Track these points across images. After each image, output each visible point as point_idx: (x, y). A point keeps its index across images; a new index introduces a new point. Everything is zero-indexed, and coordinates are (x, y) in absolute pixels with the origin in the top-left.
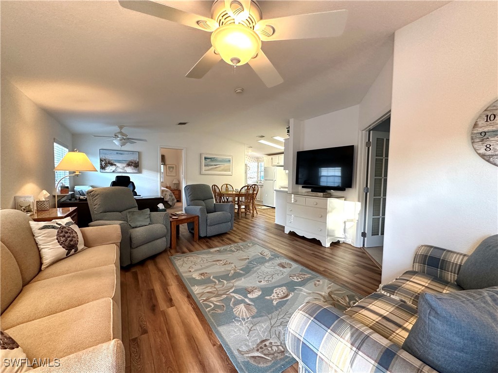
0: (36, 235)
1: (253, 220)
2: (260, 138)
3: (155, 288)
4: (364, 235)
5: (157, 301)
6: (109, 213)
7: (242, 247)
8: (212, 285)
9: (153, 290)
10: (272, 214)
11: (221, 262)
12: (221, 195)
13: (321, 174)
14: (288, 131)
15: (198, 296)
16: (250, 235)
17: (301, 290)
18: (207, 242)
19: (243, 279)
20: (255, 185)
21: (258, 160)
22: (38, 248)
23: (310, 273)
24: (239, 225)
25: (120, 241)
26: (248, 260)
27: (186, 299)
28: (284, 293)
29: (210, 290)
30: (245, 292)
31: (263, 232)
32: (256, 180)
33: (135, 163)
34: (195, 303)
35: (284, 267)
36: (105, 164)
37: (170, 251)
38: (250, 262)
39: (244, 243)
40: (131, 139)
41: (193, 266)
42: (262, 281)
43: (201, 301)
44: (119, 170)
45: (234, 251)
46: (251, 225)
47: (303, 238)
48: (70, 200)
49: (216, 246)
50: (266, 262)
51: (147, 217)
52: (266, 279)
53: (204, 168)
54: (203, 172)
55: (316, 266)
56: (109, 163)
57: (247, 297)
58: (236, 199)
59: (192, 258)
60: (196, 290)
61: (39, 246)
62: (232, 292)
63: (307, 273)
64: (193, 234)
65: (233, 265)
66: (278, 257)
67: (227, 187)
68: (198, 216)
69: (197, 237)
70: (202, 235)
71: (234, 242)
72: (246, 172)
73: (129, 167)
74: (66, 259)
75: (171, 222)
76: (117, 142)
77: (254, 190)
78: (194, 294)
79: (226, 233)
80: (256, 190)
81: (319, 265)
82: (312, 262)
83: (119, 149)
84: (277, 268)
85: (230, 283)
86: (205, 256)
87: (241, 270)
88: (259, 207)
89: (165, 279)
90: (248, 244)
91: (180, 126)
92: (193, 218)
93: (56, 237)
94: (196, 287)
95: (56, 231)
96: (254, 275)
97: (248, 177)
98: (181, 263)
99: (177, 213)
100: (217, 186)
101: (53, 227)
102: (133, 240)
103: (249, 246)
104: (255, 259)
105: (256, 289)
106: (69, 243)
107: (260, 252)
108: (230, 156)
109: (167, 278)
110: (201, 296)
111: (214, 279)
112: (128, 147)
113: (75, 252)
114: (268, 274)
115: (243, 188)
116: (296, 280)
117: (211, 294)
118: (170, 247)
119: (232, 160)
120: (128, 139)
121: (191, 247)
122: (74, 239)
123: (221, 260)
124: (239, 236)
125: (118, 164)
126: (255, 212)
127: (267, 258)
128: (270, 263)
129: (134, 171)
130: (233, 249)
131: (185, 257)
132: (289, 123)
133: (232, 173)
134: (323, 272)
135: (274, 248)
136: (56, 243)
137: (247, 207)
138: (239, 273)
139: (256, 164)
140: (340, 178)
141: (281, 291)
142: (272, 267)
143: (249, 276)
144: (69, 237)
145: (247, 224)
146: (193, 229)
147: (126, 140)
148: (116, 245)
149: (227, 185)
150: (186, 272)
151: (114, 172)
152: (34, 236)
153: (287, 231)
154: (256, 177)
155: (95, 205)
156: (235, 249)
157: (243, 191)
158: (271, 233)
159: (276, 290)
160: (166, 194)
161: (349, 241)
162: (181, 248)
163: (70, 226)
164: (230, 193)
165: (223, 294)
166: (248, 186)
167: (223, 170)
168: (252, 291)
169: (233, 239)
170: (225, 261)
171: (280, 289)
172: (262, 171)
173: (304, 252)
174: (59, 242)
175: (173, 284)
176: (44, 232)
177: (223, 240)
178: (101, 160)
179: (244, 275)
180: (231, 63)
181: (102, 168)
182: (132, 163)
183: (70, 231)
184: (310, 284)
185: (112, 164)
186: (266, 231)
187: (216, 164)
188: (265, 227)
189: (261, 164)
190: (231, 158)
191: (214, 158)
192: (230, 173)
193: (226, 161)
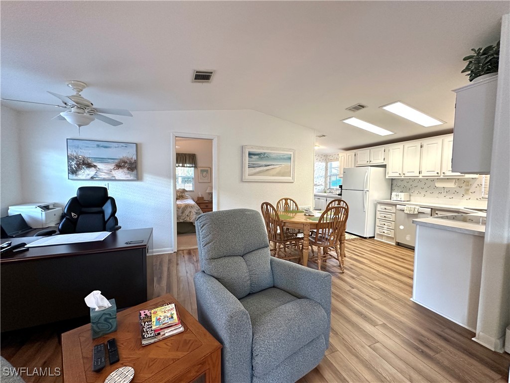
2: (351, 113)
21: (326, 158)
32: (322, 187)
33: (131, 164)
36: (76, 165)
44: (103, 176)
53: (247, 171)
54: (247, 177)
56: (84, 164)
67: (286, 203)
73: (120, 170)
83: (102, 139)
100: (270, 204)
108: (290, 150)
119: (294, 157)
125: (100, 166)
129: (129, 177)
133: (293, 178)
139: (324, 164)
149: (286, 199)
154: (324, 184)
160: (190, 212)
167: (279, 174)
178: (70, 158)
181: (72, 171)
182: (125, 162)
185: (89, 166)
187: (268, 163)
188: (411, 329)
189: (331, 165)
190: (292, 153)
191: (265, 153)
192: (289, 179)
193: (284, 159)
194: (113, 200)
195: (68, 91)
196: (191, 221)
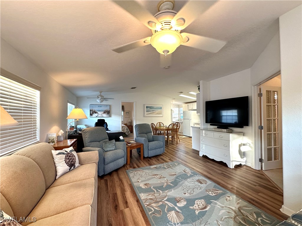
0: (54, 158)
1: (177, 145)
3: (117, 192)
4: (261, 160)
5: (118, 203)
6: (93, 143)
7: (171, 166)
8: (153, 193)
9: (116, 194)
10: (190, 142)
11: (158, 176)
12: (156, 129)
13: (222, 114)
14: (199, 89)
15: (144, 201)
16: (175, 156)
17: (216, 204)
18: (149, 161)
19: (173, 191)
20: (178, 123)
21: (179, 106)
22: (55, 166)
23: (221, 190)
24: (168, 149)
25: (98, 161)
26: (175, 176)
27: (136, 203)
28: (203, 205)
29: (151, 197)
30: (175, 201)
31: (184, 155)
32: (178, 119)
33: (108, 112)
34: (142, 207)
35: (201, 183)
36: (92, 113)
37: (126, 166)
38: (177, 178)
39: (172, 163)
40: (106, 98)
41: (141, 178)
42: (186, 193)
43: (146, 206)
44: (100, 116)
45: (166, 169)
46: (176, 149)
47: (213, 160)
48: (74, 134)
49: (155, 164)
50: (188, 178)
51: (113, 145)
52: (189, 192)
53: (146, 113)
54: (146, 115)
55: (225, 184)
56: (94, 112)
57: (176, 206)
58: (166, 132)
59: (139, 172)
60: (143, 196)
61: (56, 165)
62: (165, 200)
63: (219, 189)
64: (140, 155)
65: (166, 179)
66: (196, 175)
67: (160, 124)
68: (143, 144)
69: (142, 157)
70: (146, 156)
71: (166, 162)
72: (172, 115)
73: (105, 114)
74: (69, 172)
75: (127, 148)
76: (98, 101)
77: (177, 126)
78: (141, 199)
79: (160, 155)
80: (179, 126)
81: (227, 183)
82: (221, 180)
83: (100, 104)
84: (197, 183)
85: (164, 192)
86: (147, 171)
87: (171, 183)
88: (181, 137)
89: (123, 186)
90: (175, 164)
91: (132, 89)
92: (140, 145)
93: (64, 159)
94: (142, 194)
95: (64, 156)
96: (180, 188)
97: (173, 117)
98: (133, 175)
99: (130, 142)
100: (154, 124)
101: (63, 154)
102: (105, 159)
103: (175, 165)
104: (180, 175)
105: (182, 199)
106: (71, 163)
107: (184, 170)
108: (161, 105)
109: (125, 186)
110: (146, 201)
111: (153, 189)
112: (104, 103)
113: (74, 168)
114: (190, 188)
115: (170, 125)
116: (211, 195)
117: (152, 201)
118: (127, 164)
119: (163, 107)
120: (104, 98)
121: (139, 164)
122: (74, 160)
123: (158, 175)
124: (169, 157)
125: (99, 113)
126: (178, 140)
127: (189, 175)
128: (191, 179)
129: (107, 116)
130: (165, 166)
131: (136, 171)
132: (199, 83)
133: (163, 115)
134: (231, 189)
135: (193, 167)
136: (64, 163)
137: (173, 137)
138: (170, 185)
139: (178, 109)
140: (237, 117)
141: (200, 203)
142: (193, 183)
143: (177, 188)
144: (71, 159)
145: (173, 149)
146: (140, 152)
147: (103, 99)
148: (96, 163)
149: (160, 123)
150: (136, 182)
151: (97, 117)
152: (54, 159)
153: (201, 155)
154: (178, 117)
155: (86, 138)
156: (167, 167)
157: (171, 127)
158: (190, 156)
159: (197, 202)
160: (124, 129)
161: (249, 164)
162: (133, 164)
163: (72, 153)
164: (162, 128)
165: (160, 201)
166: (173, 124)
167: (157, 114)
168: (180, 201)
169: (165, 159)
170: (160, 175)
171: (200, 201)
172: (182, 113)
173: (215, 172)
174: (66, 162)
175: (128, 190)
176: (58, 157)
177: (158, 160)
178: (90, 111)
179: (174, 187)
180: (163, 54)
181: (91, 115)
182: (106, 111)
183: (72, 156)
184: (223, 199)
185: (96, 113)
186: (186, 154)
187: (153, 110)
188: (186, 151)
189: (181, 109)
190: (162, 106)
191: (152, 107)
192: (161, 115)
193: (159, 108)
194: (106, 123)
195: (98, 93)
196: (125, 132)
